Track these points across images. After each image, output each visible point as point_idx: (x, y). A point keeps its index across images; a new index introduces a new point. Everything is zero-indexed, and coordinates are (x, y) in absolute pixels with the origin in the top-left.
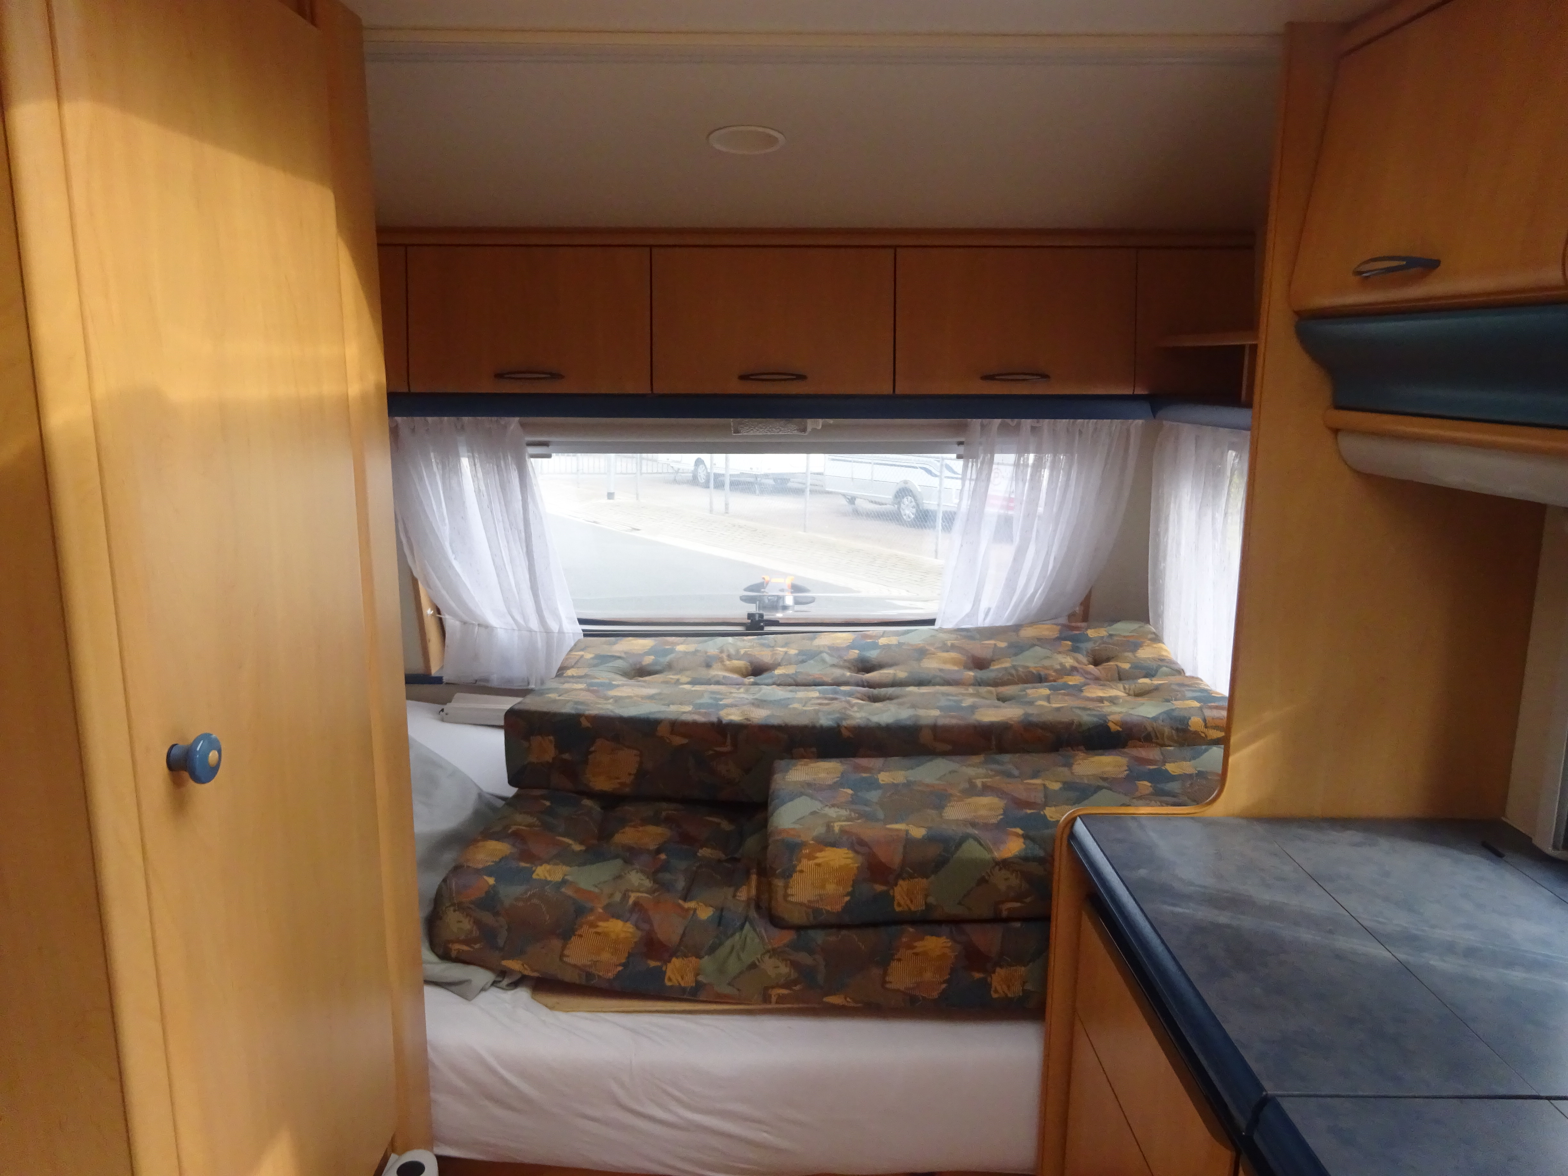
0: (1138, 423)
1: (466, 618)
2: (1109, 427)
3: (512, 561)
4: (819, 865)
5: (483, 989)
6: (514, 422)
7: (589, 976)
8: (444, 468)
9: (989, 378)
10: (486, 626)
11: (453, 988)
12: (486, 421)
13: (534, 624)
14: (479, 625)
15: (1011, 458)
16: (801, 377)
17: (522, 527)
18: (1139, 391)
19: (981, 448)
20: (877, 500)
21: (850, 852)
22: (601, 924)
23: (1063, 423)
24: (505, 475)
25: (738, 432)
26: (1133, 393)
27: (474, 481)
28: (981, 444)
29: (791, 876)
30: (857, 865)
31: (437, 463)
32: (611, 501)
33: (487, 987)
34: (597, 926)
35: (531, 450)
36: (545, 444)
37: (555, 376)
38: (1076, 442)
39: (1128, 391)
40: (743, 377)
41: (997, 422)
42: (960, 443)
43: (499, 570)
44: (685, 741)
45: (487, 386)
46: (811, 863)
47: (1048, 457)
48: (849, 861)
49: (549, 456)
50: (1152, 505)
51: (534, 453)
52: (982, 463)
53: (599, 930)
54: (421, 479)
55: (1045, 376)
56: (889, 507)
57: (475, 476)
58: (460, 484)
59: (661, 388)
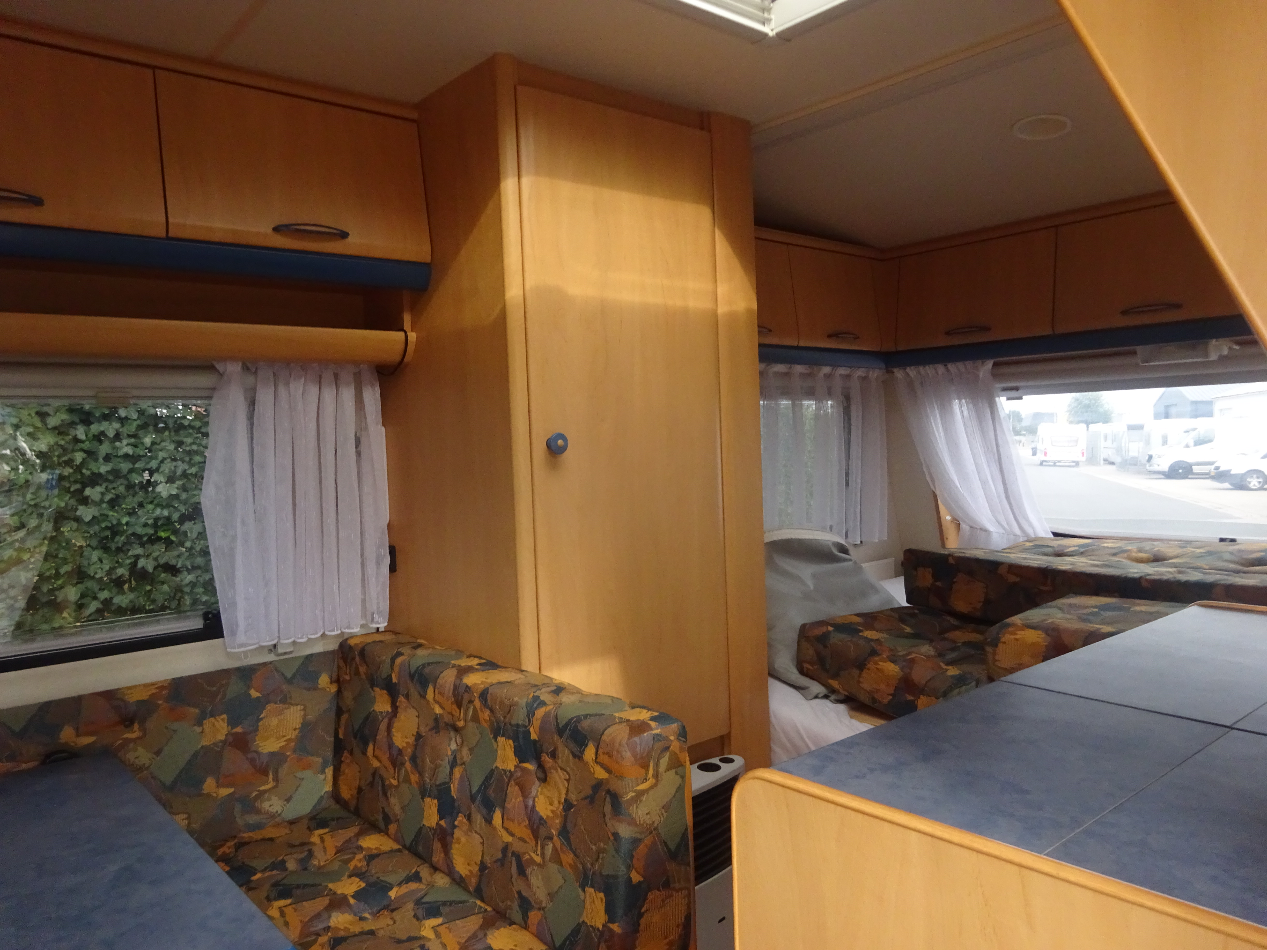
1: (973, 525)
3: (992, 478)
4: (1016, 639)
5: (816, 697)
7: (874, 700)
10: (986, 531)
11: (801, 691)
13: (1017, 531)
14: (981, 529)
16: (1178, 306)
17: (995, 450)
21: (1043, 633)
22: (881, 663)
29: (997, 646)
30: (1045, 644)
33: (820, 695)
34: (878, 664)
36: (1016, 389)
37: (986, 329)
40: (1124, 313)
43: (984, 483)
44: (1018, 579)
45: (943, 341)
46: (1013, 637)
48: (1040, 640)
53: (878, 667)
59: (1061, 329)
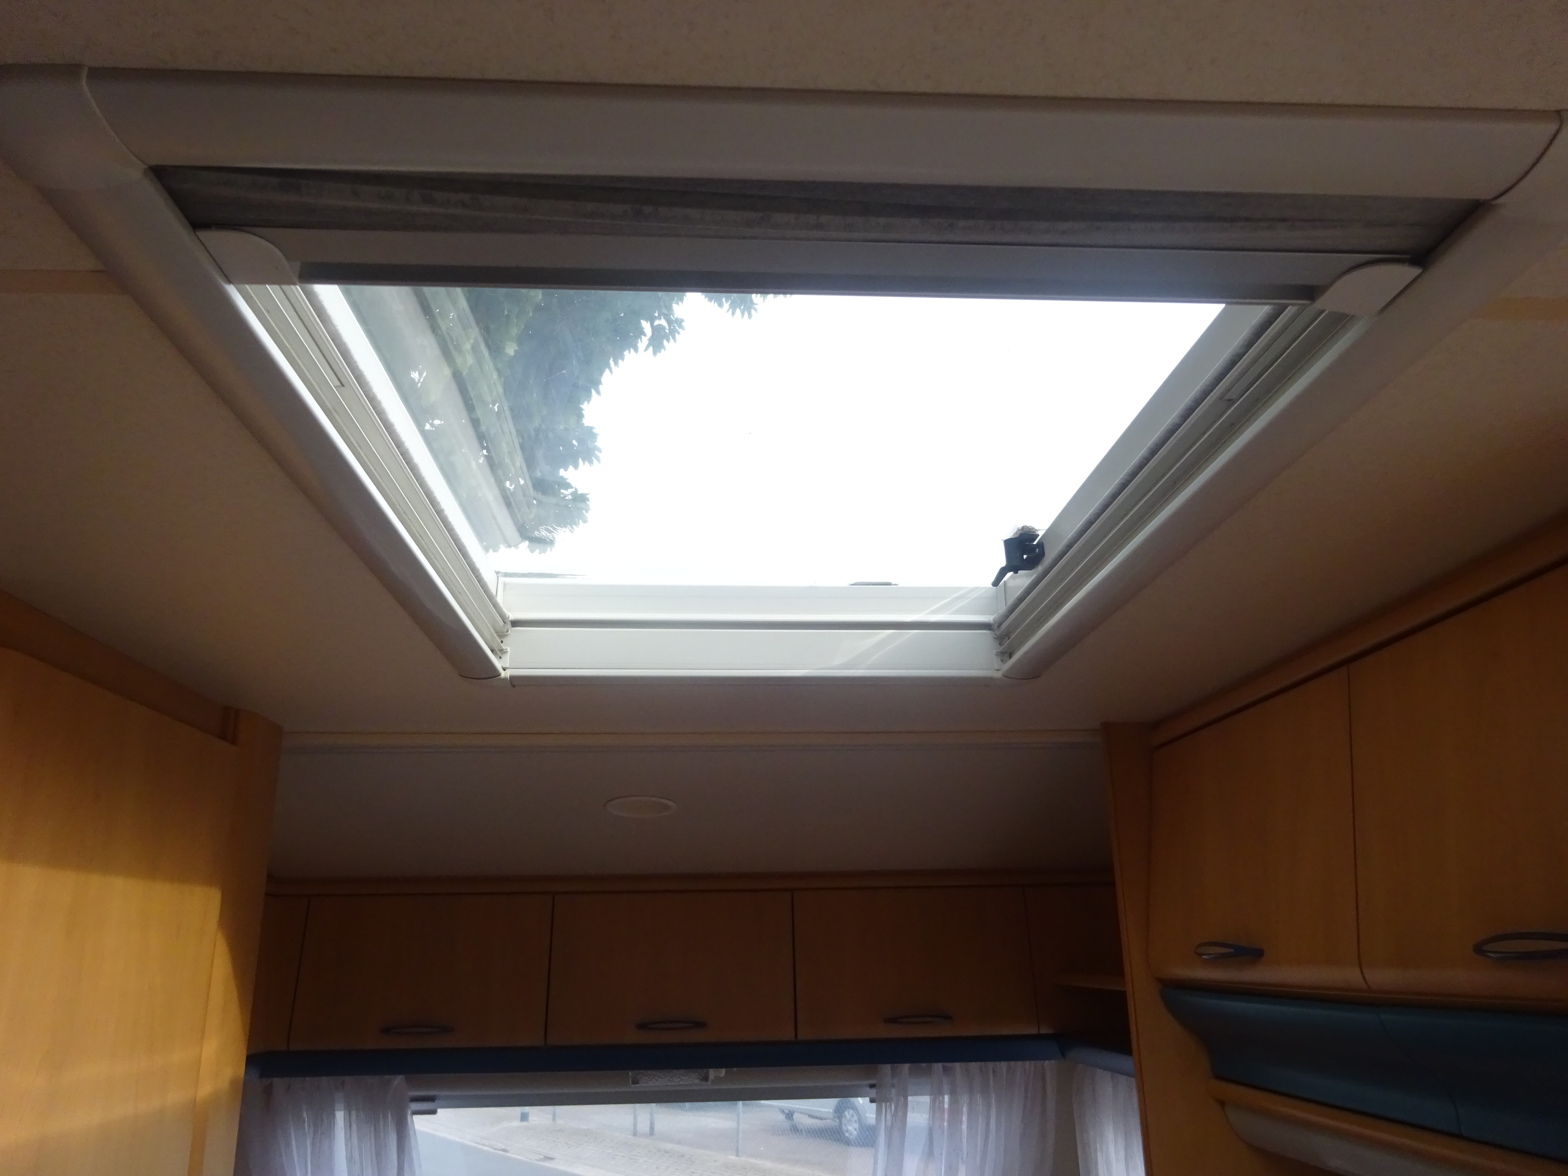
0: (1049, 1065)
2: (1022, 1068)
6: (398, 1080)
8: (315, 1133)
9: (892, 1020)
12: (370, 1080)
15: (926, 1099)
18: (1044, 1030)
19: (893, 1091)
20: (817, 1114)
23: (974, 1066)
24: (382, 1135)
25: (637, 1083)
26: (1039, 1031)
27: (346, 1145)
28: (893, 1086)
31: (309, 1126)
32: (525, 1123)
35: (415, 1106)
38: (992, 1083)
39: (1033, 1031)
41: (907, 1066)
42: (872, 1086)
47: (964, 1099)
49: (434, 1112)
50: (1079, 1154)
51: (419, 1109)
52: (896, 1108)
54: (288, 1145)
55: (948, 1018)
56: (830, 1123)
57: (348, 1140)
58: (331, 1149)
